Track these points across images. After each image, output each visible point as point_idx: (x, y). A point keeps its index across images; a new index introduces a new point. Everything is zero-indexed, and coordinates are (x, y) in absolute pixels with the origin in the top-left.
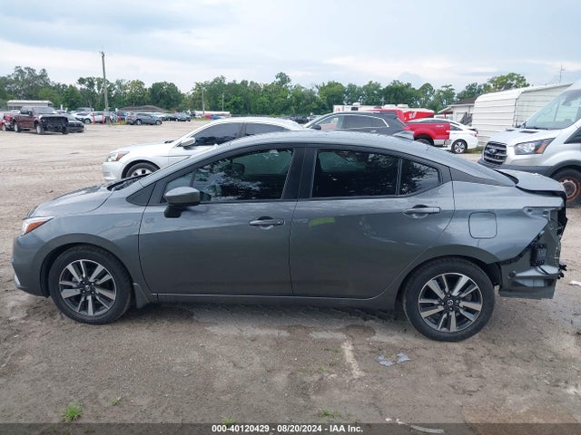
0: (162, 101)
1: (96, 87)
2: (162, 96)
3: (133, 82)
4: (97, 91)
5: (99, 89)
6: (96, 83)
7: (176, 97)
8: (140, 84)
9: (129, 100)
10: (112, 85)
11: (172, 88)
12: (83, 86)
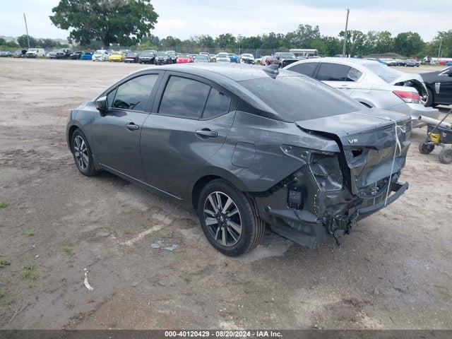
0: (404, 49)
1: (351, 39)
2: (405, 45)
3: (382, 33)
4: (352, 41)
5: (353, 40)
6: (352, 35)
7: (418, 45)
8: (387, 34)
9: (376, 48)
10: (364, 36)
11: (416, 37)
12: (343, 38)
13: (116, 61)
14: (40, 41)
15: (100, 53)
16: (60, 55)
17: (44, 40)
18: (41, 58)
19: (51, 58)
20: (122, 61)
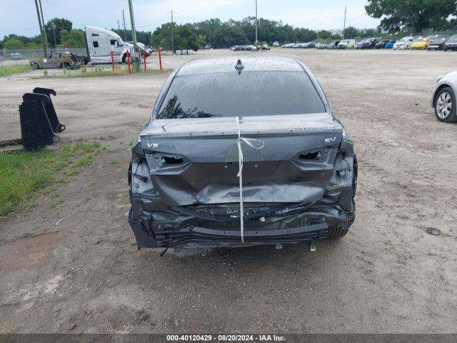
13: (419, 49)
14: (362, 31)
15: (404, 41)
16: (365, 45)
17: (366, 30)
18: (350, 48)
19: (358, 48)
20: (426, 48)
